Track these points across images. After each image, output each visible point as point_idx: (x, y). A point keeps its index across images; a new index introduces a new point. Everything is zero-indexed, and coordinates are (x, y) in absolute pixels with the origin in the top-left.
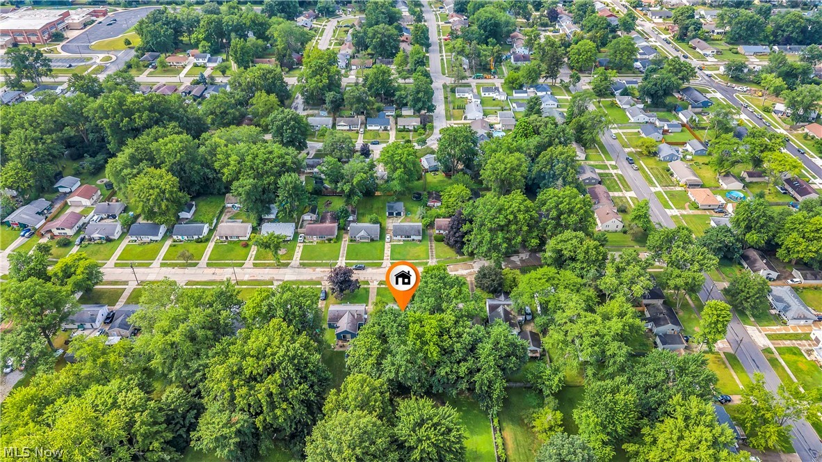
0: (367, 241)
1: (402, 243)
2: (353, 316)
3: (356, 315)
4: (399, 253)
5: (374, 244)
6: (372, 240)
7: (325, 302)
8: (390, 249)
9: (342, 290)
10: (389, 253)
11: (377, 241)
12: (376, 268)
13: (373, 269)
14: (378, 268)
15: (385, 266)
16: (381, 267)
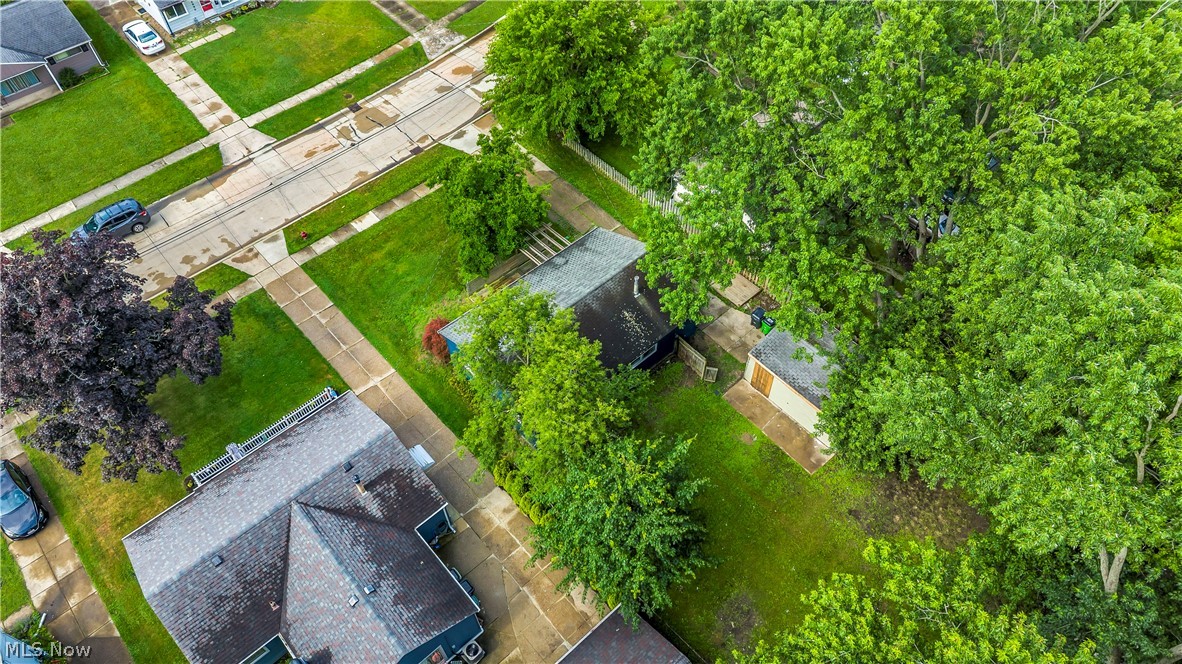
0: (44, 94)
1: (227, 30)
2: (353, 513)
3: (363, 496)
4: (258, 72)
5: (95, 90)
6: (70, 78)
7: (58, 537)
8: (195, 77)
9: (131, 409)
10: (207, 94)
11: (94, 72)
12: (209, 186)
13: (198, 199)
14: (221, 179)
15: (244, 157)
16: (234, 169)
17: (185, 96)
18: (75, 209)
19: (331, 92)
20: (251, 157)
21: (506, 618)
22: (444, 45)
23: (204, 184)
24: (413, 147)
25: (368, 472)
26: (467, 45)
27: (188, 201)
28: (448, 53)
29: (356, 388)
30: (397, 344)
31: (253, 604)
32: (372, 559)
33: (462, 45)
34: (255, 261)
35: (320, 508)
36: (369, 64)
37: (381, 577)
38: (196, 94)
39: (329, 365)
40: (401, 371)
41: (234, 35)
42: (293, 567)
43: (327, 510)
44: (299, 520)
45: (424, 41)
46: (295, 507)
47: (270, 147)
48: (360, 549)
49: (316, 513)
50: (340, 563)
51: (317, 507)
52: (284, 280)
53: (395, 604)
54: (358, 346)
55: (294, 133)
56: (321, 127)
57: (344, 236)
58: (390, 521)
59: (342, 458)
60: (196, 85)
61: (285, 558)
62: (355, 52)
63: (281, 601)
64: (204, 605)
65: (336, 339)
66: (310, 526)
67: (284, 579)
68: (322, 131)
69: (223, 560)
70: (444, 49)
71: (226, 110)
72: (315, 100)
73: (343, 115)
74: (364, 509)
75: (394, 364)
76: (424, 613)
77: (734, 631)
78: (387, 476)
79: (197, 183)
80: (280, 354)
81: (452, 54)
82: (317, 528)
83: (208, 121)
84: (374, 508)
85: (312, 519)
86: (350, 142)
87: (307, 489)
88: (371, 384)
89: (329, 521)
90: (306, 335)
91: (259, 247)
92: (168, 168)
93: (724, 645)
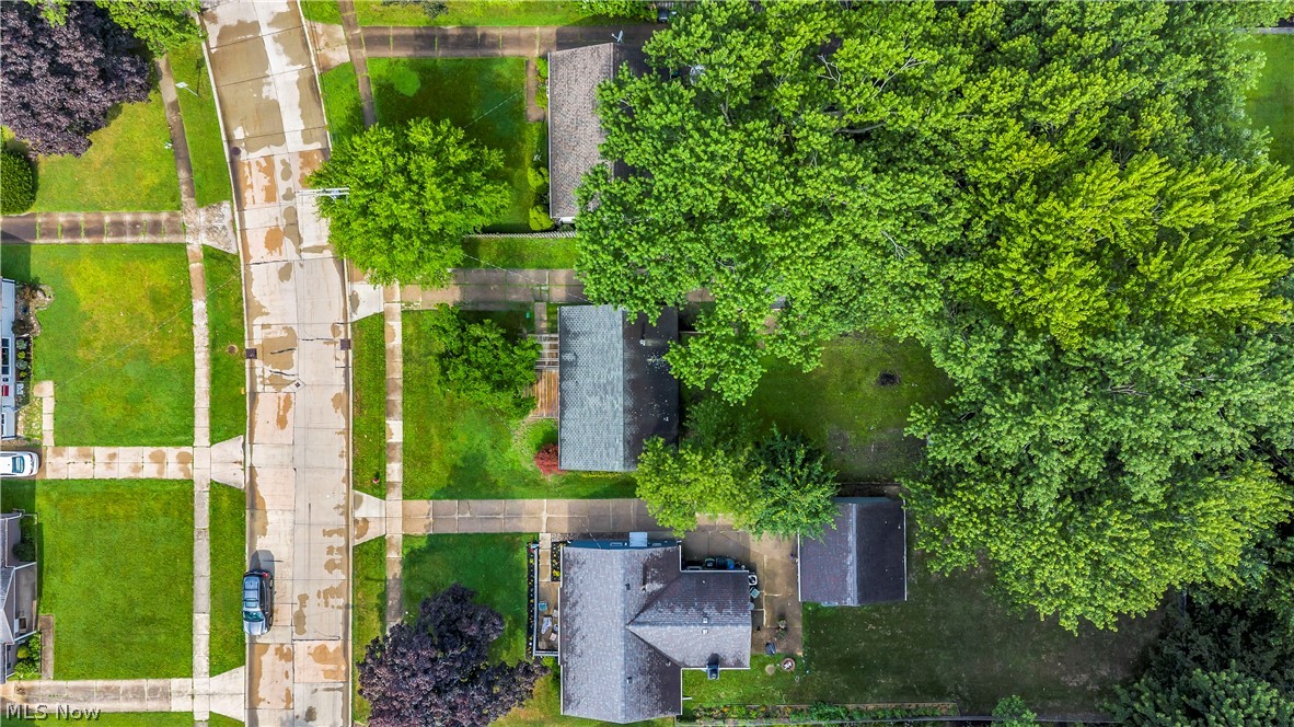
1: (46, 389)
2: (653, 599)
3: (647, 588)
4: (136, 398)
8: (101, 450)
10: (133, 453)
12: (258, 514)
13: (268, 527)
14: (257, 500)
15: (244, 470)
16: (252, 484)
17: (122, 471)
18: (208, 615)
19: (214, 360)
20: (248, 465)
21: (747, 550)
22: (224, 228)
23: (252, 515)
24: (338, 345)
25: (636, 577)
26: (241, 209)
27: (265, 535)
28: (238, 232)
29: (540, 529)
30: (527, 485)
31: (661, 674)
32: (687, 607)
33: (236, 214)
34: (371, 525)
35: (639, 614)
36: (199, 305)
37: (701, 609)
38: (127, 462)
39: (508, 534)
40: (549, 496)
41: (60, 387)
42: (659, 647)
43: (642, 611)
44: (637, 630)
45: (204, 239)
46: (630, 627)
47: (248, 446)
48: (678, 610)
49: (641, 619)
50: (681, 625)
51: (637, 616)
52: (406, 518)
53: (721, 612)
54: (508, 508)
55: (246, 417)
56: (254, 394)
57: (398, 453)
58: (668, 583)
59: (621, 587)
60: (113, 456)
61: (650, 646)
62: (172, 303)
63: (668, 660)
64: (645, 698)
65: (491, 516)
66: (648, 627)
67: (659, 652)
68: (260, 396)
69: (630, 678)
70: (230, 231)
71: (171, 453)
72: (214, 377)
73: (252, 368)
74: (653, 592)
75: (542, 497)
76: (735, 601)
77: (843, 450)
78: (646, 569)
79: (247, 519)
80: (474, 557)
81: (243, 230)
82: (651, 624)
83: (173, 471)
84: (657, 586)
85: (644, 623)
86: (293, 385)
87: (625, 615)
88: (545, 520)
89: (650, 615)
90: (470, 532)
91: (359, 514)
92: (212, 529)
93: (844, 460)
